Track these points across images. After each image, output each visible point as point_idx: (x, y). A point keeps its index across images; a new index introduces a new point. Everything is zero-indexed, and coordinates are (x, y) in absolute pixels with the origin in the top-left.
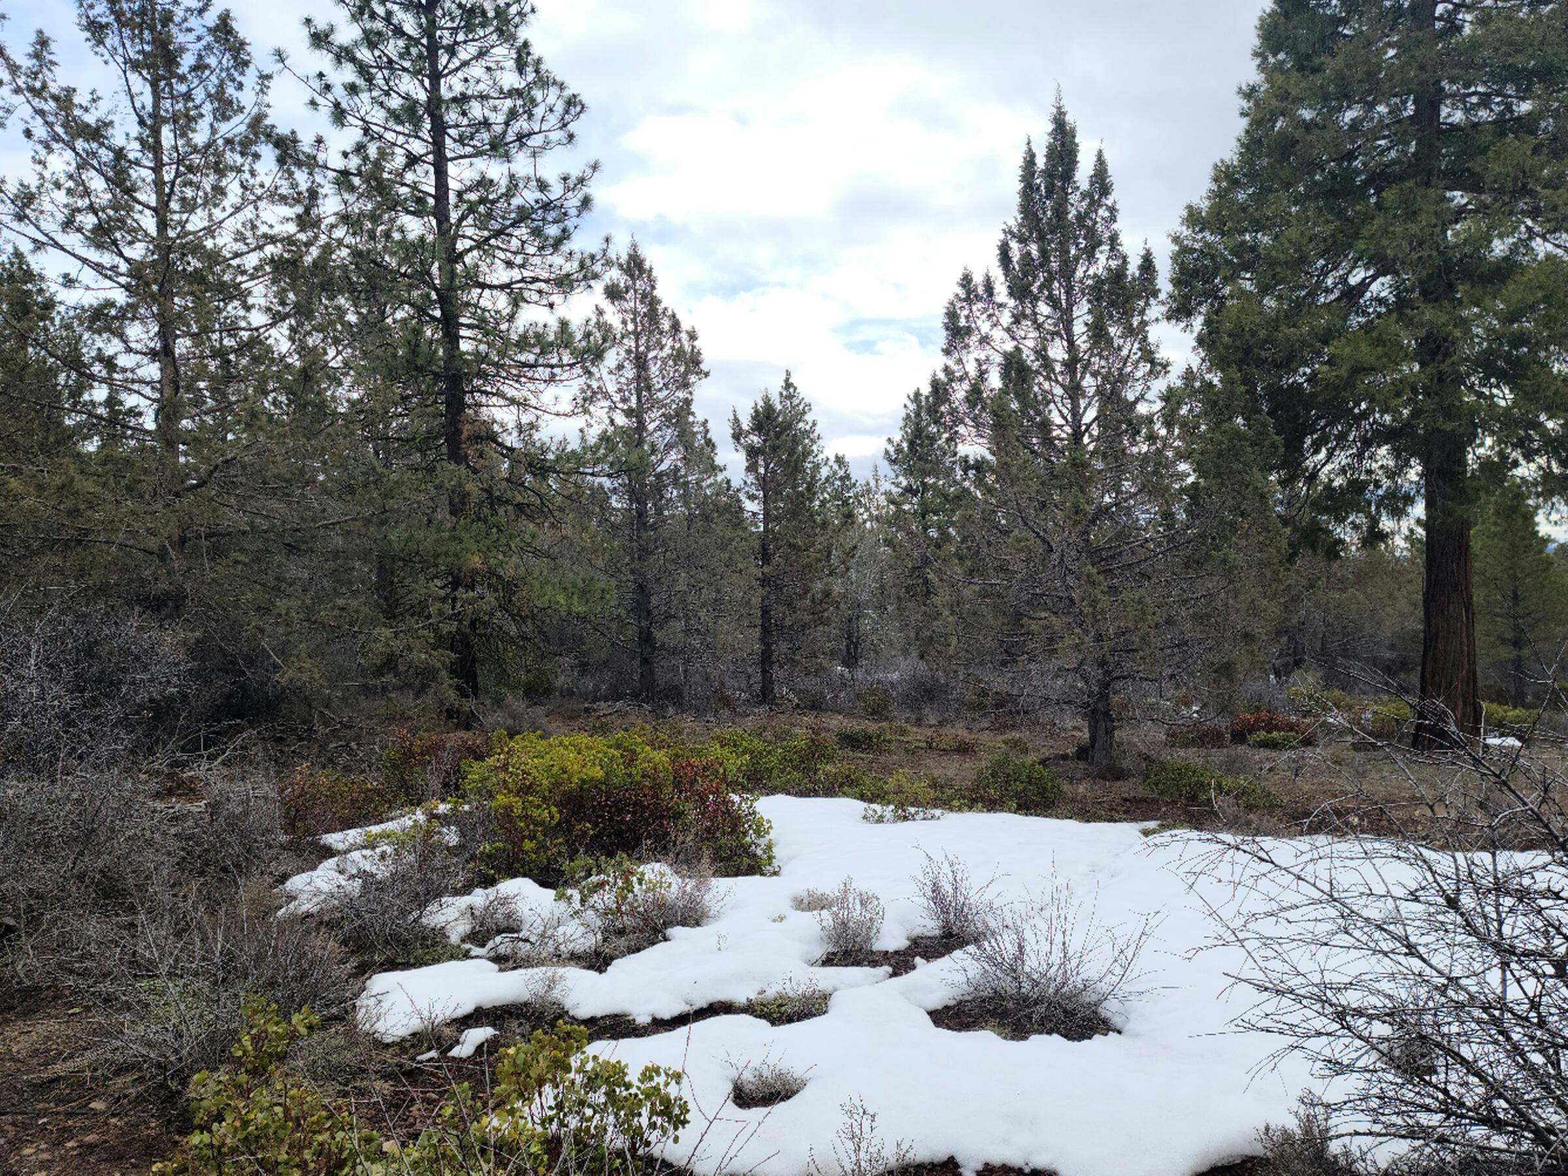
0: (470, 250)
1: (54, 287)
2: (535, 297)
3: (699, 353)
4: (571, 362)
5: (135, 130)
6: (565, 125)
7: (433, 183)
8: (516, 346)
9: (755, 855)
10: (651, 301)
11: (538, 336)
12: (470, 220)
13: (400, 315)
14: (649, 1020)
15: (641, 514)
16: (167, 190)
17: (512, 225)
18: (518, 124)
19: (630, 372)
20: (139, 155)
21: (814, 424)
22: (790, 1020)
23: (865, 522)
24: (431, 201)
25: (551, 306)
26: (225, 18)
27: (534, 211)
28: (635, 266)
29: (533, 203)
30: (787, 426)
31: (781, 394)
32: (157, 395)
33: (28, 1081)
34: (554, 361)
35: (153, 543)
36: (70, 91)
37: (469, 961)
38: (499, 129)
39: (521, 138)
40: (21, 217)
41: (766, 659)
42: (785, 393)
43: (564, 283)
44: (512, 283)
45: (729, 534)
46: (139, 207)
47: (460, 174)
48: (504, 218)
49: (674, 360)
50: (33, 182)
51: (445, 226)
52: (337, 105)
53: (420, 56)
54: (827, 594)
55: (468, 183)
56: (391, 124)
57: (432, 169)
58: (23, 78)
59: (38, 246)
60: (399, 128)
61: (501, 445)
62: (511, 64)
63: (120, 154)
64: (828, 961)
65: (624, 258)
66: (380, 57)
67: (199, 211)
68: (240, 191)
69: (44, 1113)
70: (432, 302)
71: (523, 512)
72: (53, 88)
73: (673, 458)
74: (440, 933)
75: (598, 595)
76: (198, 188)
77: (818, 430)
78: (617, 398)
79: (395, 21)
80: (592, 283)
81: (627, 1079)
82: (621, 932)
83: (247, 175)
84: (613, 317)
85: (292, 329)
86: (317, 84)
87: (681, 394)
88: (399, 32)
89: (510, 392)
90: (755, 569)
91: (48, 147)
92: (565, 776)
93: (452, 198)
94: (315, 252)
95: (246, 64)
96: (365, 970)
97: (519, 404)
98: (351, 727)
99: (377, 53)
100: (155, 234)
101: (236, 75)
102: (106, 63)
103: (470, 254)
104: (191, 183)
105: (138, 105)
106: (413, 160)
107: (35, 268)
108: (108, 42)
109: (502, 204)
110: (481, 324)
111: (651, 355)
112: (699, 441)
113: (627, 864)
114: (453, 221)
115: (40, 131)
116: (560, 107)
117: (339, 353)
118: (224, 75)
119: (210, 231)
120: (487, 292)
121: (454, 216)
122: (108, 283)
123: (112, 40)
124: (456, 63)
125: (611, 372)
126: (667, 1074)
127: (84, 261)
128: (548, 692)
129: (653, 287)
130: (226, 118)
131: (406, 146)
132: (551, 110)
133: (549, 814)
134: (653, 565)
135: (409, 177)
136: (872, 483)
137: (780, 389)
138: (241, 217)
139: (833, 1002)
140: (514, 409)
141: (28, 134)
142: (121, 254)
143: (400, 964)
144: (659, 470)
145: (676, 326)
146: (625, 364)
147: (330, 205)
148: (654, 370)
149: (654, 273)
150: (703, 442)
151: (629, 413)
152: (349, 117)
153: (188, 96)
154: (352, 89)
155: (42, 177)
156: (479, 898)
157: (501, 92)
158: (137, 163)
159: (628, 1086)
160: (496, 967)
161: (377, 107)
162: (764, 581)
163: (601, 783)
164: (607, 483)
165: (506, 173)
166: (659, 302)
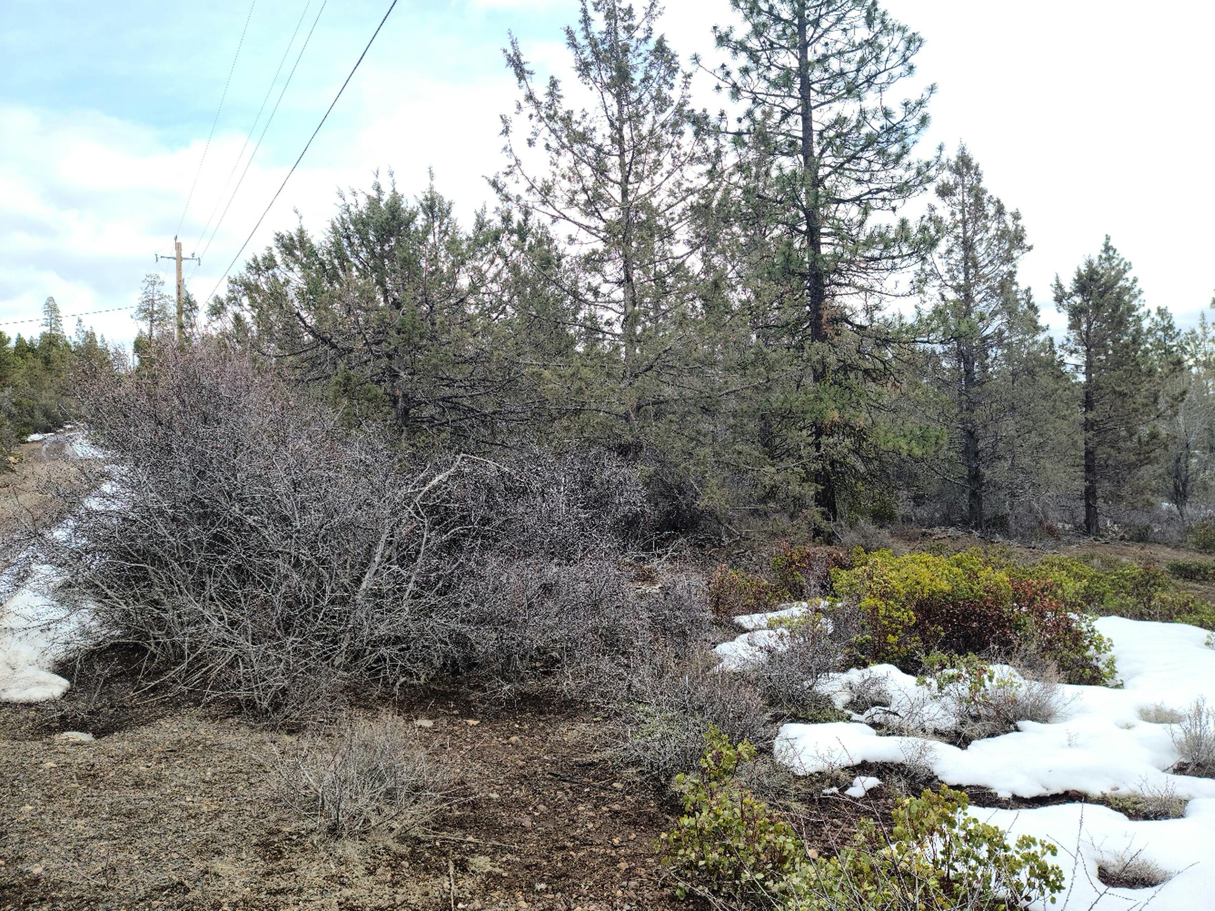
0: (830, 174)
1: (562, 245)
2: (880, 204)
3: (1023, 230)
4: (910, 252)
5: (608, 131)
6: (905, 60)
7: (801, 129)
8: (864, 245)
9: (1097, 668)
10: (977, 193)
11: (881, 235)
12: (828, 152)
13: (776, 232)
14: (1009, 795)
15: (968, 372)
16: (627, 169)
17: (862, 150)
18: (867, 68)
19: (958, 254)
20: (610, 147)
21: (1135, 281)
22: (1146, 817)
23: (1190, 367)
24: (800, 142)
25: (894, 209)
26: (661, 42)
27: (879, 135)
28: (964, 165)
29: (879, 130)
30: (1109, 287)
31: (1100, 257)
32: (622, 310)
33: (576, 762)
34: (895, 254)
35: (621, 410)
36: (570, 113)
37: (852, 724)
38: (852, 75)
39: (869, 80)
40: (544, 203)
41: (1090, 495)
42: (1104, 256)
43: (903, 189)
44: (861, 196)
45: (1052, 385)
46: (611, 184)
47: (821, 117)
48: (855, 146)
49: (998, 240)
50: (549, 178)
51: (811, 159)
52: (734, 85)
53: (794, 34)
54: (1154, 436)
55: (827, 123)
56: (772, 91)
57: (800, 117)
58: (544, 110)
59: (555, 219)
60: (778, 92)
61: (851, 324)
62: (862, 22)
63: (599, 149)
64: (1181, 770)
65: (953, 159)
66: (764, 42)
67: (646, 180)
68: (671, 161)
69: (588, 785)
70: (801, 219)
71: (870, 375)
72: (561, 113)
73: (998, 322)
74: (828, 700)
75: (933, 440)
76: (644, 163)
77: (1139, 285)
78: (946, 277)
79: (775, 12)
80: (927, 186)
81: (1006, 843)
82: (976, 718)
83: (676, 149)
84: (944, 210)
85: (704, 255)
86: (720, 74)
87: (1005, 268)
88: (778, 19)
89: (860, 282)
90: (1079, 415)
91: (558, 153)
92: (918, 587)
93: (815, 138)
94: (719, 195)
95: (676, 70)
96: (777, 719)
97: (867, 290)
98: (748, 539)
99: (762, 40)
100: (620, 201)
101: (668, 79)
102: (591, 89)
103: (829, 179)
104: (640, 162)
105: (610, 113)
106: (786, 114)
107: (552, 235)
108: (592, 74)
109: (854, 135)
110: (837, 232)
111: (978, 237)
112: (1023, 306)
113: (978, 664)
114: (815, 155)
115: (554, 144)
116: (901, 47)
117: (734, 267)
118: (662, 81)
119: (652, 193)
120: (842, 206)
121: (817, 151)
122: (594, 238)
123: (593, 73)
124: (820, 31)
125: (941, 257)
126: (1043, 845)
127: (580, 225)
128: (891, 517)
129: (979, 181)
130: (662, 111)
131: (782, 105)
132: (895, 51)
133: (909, 616)
134: (980, 414)
135: (784, 127)
136: (1199, 331)
137: (1099, 253)
138: (672, 179)
139: (1190, 807)
140: (862, 294)
141: (548, 147)
142: (601, 218)
143: (801, 718)
144: (985, 334)
145: (1000, 211)
146: (954, 249)
147: (730, 160)
148: (980, 249)
149: (980, 169)
150: (1026, 307)
151: (957, 289)
152: (743, 93)
153: (639, 101)
154: (745, 71)
155: (554, 174)
156: (855, 675)
157: (854, 46)
158: (609, 153)
159: (1006, 849)
160: (874, 731)
161: (762, 80)
162: (1088, 425)
163: (949, 595)
164: (939, 349)
165: (857, 109)
166: (984, 192)
